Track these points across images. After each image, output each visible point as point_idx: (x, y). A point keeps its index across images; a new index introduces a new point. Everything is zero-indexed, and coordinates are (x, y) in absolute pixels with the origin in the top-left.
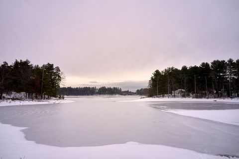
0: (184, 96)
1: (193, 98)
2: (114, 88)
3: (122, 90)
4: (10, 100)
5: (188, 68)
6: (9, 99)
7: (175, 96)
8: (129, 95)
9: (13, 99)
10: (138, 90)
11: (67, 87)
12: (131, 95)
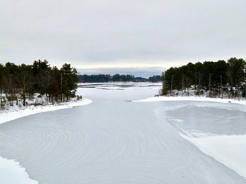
0: (197, 94)
1: (207, 97)
2: (128, 75)
3: (135, 77)
4: (33, 106)
5: (203, 63)
6: (32, 104)
7: (188, 94)
8: (141, 81)
9: (36, 105)
10: (150, 77)
11: (82, 75)
12: (144, 81)
